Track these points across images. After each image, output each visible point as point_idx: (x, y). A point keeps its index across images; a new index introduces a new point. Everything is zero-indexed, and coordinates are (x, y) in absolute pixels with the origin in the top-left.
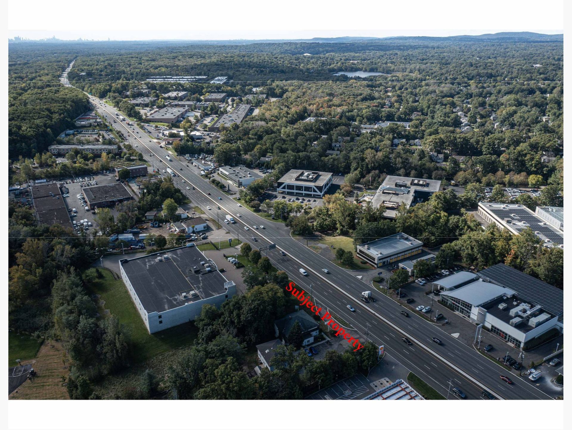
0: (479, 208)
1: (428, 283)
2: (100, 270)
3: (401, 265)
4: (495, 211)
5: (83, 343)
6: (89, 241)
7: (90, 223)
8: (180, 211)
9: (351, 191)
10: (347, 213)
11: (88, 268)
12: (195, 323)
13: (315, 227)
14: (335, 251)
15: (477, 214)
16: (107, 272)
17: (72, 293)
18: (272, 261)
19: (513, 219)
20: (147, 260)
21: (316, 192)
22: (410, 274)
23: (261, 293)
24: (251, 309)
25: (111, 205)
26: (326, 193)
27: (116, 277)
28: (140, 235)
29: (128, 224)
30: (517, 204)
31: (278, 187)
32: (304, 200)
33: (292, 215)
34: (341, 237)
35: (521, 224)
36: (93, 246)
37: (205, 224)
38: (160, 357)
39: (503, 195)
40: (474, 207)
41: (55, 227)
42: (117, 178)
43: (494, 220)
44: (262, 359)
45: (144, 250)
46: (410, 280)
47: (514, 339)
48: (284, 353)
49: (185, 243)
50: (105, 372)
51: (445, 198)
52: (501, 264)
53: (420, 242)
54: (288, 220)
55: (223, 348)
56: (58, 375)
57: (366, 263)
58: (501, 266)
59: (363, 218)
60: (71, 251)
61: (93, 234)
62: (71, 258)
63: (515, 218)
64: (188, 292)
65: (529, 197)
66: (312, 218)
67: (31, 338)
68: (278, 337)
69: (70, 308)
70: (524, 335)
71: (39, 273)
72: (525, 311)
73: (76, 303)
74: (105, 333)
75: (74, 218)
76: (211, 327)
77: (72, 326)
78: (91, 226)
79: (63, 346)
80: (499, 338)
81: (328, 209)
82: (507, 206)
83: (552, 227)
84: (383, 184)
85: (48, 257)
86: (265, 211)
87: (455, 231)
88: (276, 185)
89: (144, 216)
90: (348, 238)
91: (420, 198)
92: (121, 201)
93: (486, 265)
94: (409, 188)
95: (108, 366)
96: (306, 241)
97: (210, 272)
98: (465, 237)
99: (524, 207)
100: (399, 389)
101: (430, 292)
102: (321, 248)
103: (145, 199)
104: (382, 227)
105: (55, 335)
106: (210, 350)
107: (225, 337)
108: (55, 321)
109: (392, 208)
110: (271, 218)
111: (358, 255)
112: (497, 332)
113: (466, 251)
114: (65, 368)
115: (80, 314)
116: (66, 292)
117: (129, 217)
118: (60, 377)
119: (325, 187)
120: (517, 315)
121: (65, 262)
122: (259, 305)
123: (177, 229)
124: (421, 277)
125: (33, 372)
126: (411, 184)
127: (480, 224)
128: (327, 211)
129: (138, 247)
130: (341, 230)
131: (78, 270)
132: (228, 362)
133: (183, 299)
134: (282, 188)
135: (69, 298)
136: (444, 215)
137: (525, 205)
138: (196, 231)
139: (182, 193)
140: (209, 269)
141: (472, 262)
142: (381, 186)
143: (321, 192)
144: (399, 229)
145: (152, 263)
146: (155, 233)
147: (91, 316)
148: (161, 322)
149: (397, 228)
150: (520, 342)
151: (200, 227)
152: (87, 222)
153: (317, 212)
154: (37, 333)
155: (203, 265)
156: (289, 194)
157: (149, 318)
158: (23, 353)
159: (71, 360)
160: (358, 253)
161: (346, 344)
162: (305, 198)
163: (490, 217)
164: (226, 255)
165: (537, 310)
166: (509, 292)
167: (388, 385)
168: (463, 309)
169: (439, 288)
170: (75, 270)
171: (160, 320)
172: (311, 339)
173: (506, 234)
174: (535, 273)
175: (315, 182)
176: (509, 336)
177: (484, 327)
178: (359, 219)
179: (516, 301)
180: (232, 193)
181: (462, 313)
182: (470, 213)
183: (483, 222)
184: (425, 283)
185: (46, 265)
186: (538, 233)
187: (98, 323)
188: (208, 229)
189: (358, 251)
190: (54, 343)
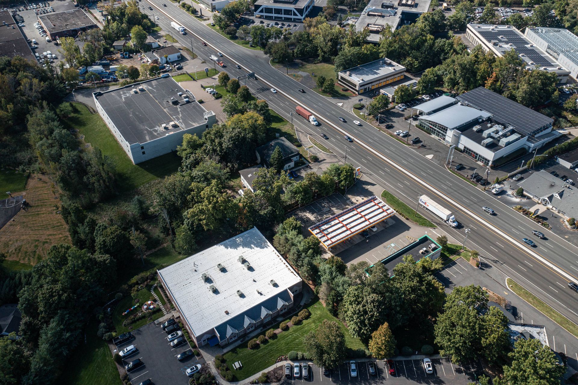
0: (467, 30)
1: (408, 109)
2: (74, 104)
3: (382, 91)
4: (482, 33)
5: (69, 175)
6: (57, 74)
7: (54, 55)
8: (150, 39)
9: (334, 14)
10: (328, 38)
11: (61, 102)
12: (178, 153)
13: (295, 54)
14: (317, 79)
15: (464, 37)
16: (81, 106)
17: (49, 128)
18: (252, 91)
19: (500, 41)
20: (121, 93)
21: (296, 15)
22: (391, 100)
23: (242, 122)
24: (231, 137)
25: (73, 34)
26: (307, 16)
27: (92, 110)
28: (111, 67)
29: (96, 55)
30: (508, 25)
31: (256, 10)
32: (283, 25)
33: (271, 41)
34: (323, 64)
35: (507, 47)
36: (62, 80)
37: (179, 54)
38: (147, 185)
39: (494, 15)
40: (462, 29)
41: (16, 59)
42: (76, 3)
43: (480, 42)
44: (245, 182)
45: (117, 82)
46: (390, 106)
47: (484, 158)
48: (266, 175)
49: (159, 74)
50: (96, 200)
51: (433, 19)
52: (481, 88)
53: (403, 67)
54: (267, 48)
55: (208, 173)
56: (50, 205)
57: (347, 90)
58: (480, 90)
59: (345, 43)
60: (40, 85)
61: (60, 66)
62: (41, 93)
63: (503, 40)
64: (168, 123)
65: (520, 17)
66: (293, 44)
67: (17, 172)
68: (260, 163)
69: (50, 141)
70: (493, 154)
71: (11, 109)
72: (497, 132)
73: (55, 137)
74: (90, 165)
75: (36, 50)
76: (194, 155)
77: (56, 158)
78: (56, 58)
79: (50, 179)
80: (470, 158)
81: (309, 34)
82: (496, 27)
83: (538, 49)
84: (369, 5)
85: (17, 92)
86: (242, 39)
87: (440, 55)
88: (253, 8)
89: (112, 46)
90: (330, 65)
91: (408, 20)
92: (84, 29)
93: (466, 90)
94: (397, 9)
95: (98, 195)
96: (286, 69)
97: (188, 102)
98: (448, 61)
99: (514, 29)
100: (372, 204)
101: (410, 118)
102: (302, 76)
103: (110, 27)
104: (365, 52)
105: (40, 168)
106: (195, 175)
107: (209, 163)
108: (38, 155)
109: (377, 32)
110: (249, 45)
111: (339, 82)
112: (469, 153)
113: (449, 76)
114: (56, 198)
115: (61, 147)
116: (42, 126)
117: (96, 47)
118: (52, 206)
119: (306, 10)
120: (489, 136)
121: (35, 96)
122: (240, 133)
123: (149, 60)
124: (402, 103)
125: (25, 203)
126: (399, 5)
127: (466, 47)
128: (308, 37)
129: (110, 80)
130: (323, 56)
131: (51, 105)
132: (213, 184)
133: (164, 130)
134: (260, 12)
135: (46, 133)
136: (430, 38)
137: (515, 26)
138: (169, 61)
139: (150, 20)
140: (187, 99)
141: (454, 87)
142: (366, 7)
143: (302, 16)
144: (382, 54)
145: (128, 95)
146: (127, 64)
147: (73, 149)
148: (144, 153)
149: (380, 53)
150: (489, 161)
151: (173, 57)
152: (51, 54)
153: (298, 38)
154: (21, 167)
155: (181, 95)
156: (268, 18)
157: (132, 149)
158: (12, 187)
159: (61, 191)
160: (340, 81)
161: (325, 167)
162: (284, 23)
163: (477, 39)
164: (204, 86)
165: (508, 131)
166: (485, 115)
167: (363, 201)
168: (439, 132)
169: (418, 113)
170: (48, 104)
171: (143, 150)
172: (292, 164)
173: (490, 57)
174: (514, 96)
175: (295, 4)
176: (480, 156)
177: (457, 148)
178: (341, 45)
179: (490, 123)
180: (205, 18)
181: (438, 135)
182: (457, 36)
183: (469, 45)
184: (406, 109)
185: (15, 100)
186: (523, 56)
187: (82, 155)
188: (182, 59)
189: (340, 78)
190: (41, 176)
